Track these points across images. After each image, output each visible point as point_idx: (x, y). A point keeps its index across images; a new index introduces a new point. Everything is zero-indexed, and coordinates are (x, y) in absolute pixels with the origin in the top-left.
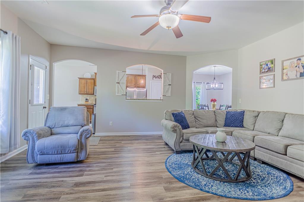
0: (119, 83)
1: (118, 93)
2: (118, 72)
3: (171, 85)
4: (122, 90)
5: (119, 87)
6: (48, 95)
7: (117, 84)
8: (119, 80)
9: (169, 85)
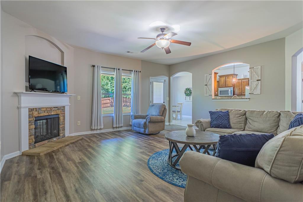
0: (207, 85)
1: (206, 94)
2: (206, 76)
3: (260, 80)
4: (209, 91)
5: (207, 88)
6: (168, 98)
7: (206, 86)
8: (207, 82)
9: (257, 80)
